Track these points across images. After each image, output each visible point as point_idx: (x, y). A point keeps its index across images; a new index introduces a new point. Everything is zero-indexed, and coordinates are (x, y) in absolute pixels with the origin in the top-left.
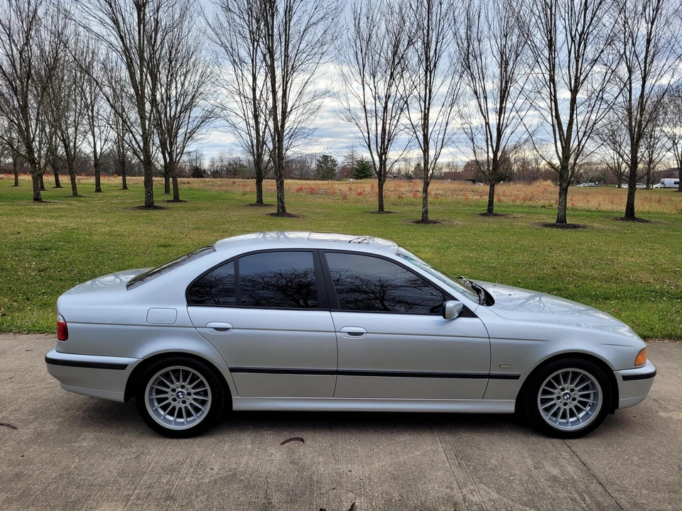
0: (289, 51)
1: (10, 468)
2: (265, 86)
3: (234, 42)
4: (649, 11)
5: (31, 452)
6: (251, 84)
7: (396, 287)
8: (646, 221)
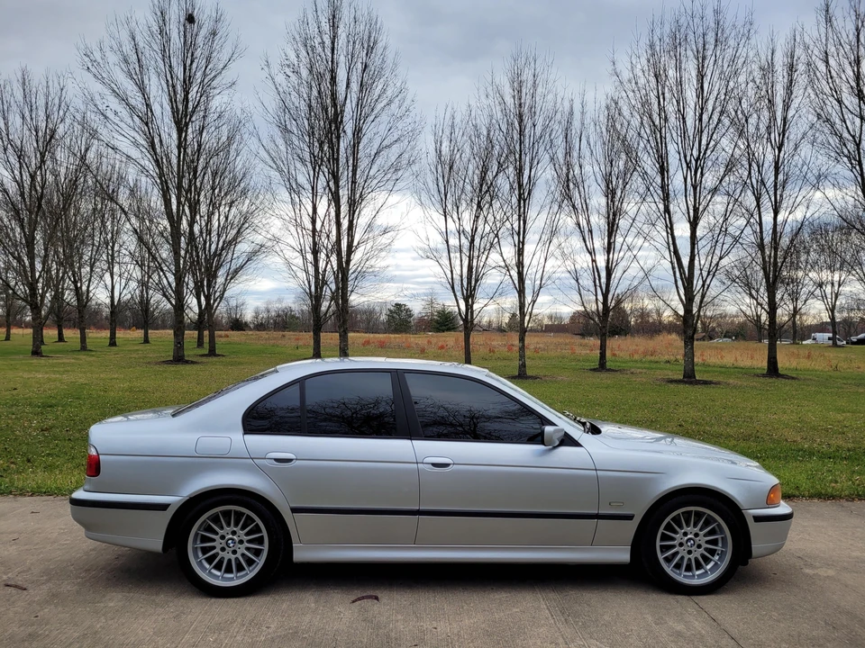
0: (357, 177)
1: (22, 629)
2: (327, 218)
3: (292, 168)
4: (775, 136)
5: (46, 612)
6: (311, 214)
7: (489, 418)
8: (793, 378)
